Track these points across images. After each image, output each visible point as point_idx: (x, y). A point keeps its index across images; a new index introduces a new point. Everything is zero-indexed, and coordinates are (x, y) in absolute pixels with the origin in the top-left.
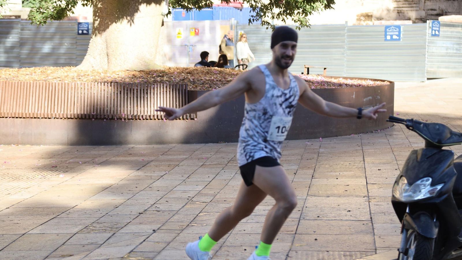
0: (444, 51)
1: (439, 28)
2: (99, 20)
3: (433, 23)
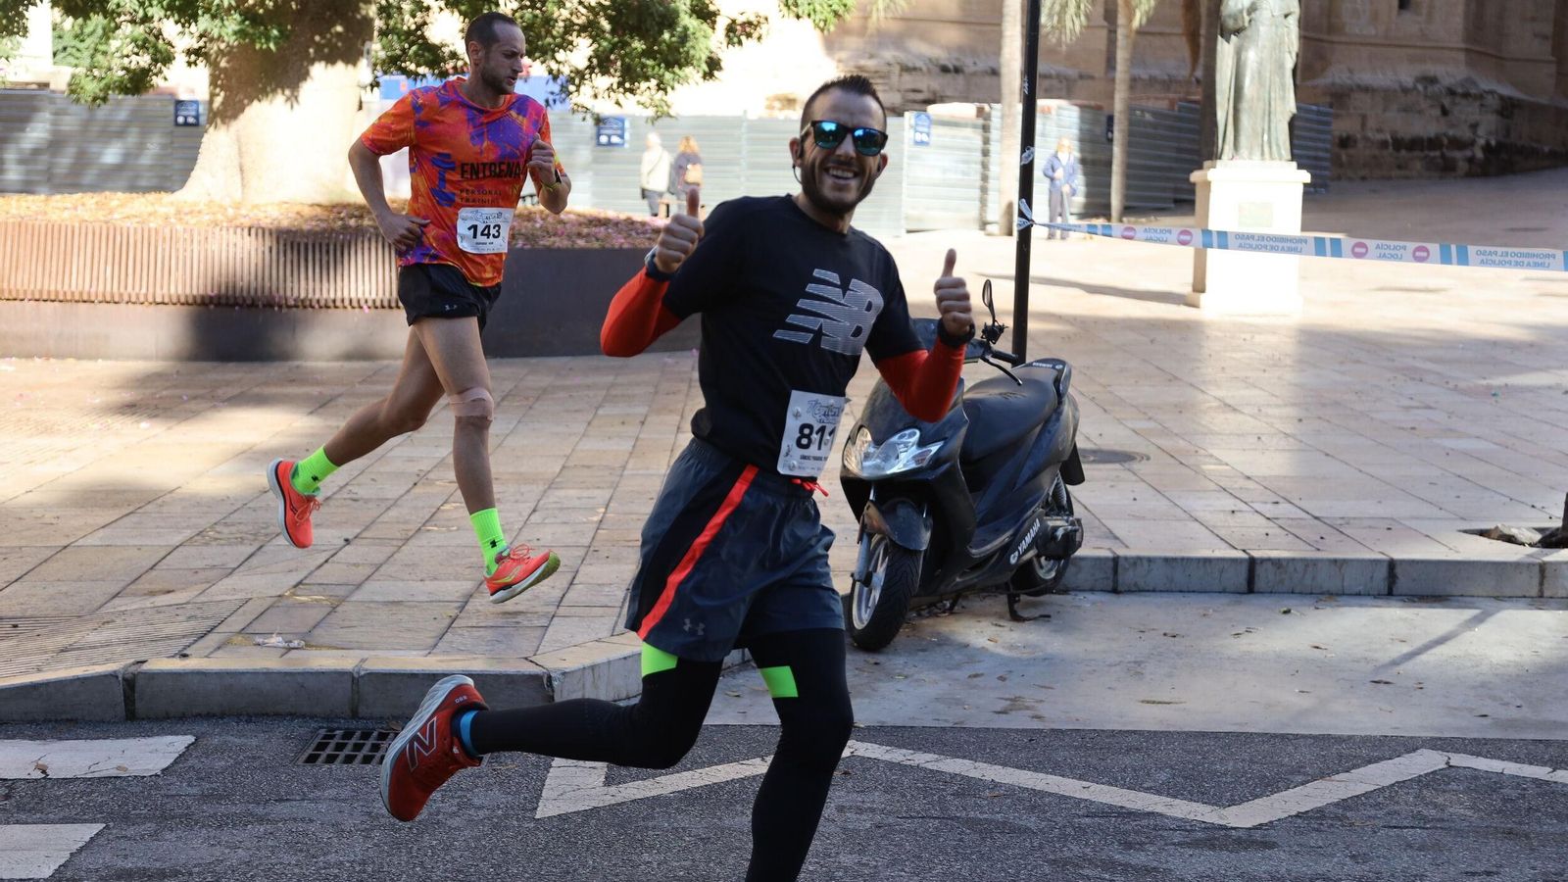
0: (938, 176)
1: (929, 128)
2: (222, 94)
3: (917, 117)
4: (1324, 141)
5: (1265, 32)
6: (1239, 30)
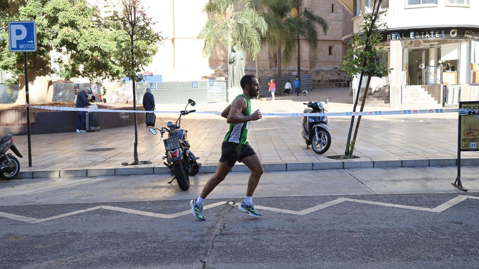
1: (213, 82)
2: (20, 84)
3: (211, 80)
4: (310, 81)
5: (237, 62)
6: (232, 62)
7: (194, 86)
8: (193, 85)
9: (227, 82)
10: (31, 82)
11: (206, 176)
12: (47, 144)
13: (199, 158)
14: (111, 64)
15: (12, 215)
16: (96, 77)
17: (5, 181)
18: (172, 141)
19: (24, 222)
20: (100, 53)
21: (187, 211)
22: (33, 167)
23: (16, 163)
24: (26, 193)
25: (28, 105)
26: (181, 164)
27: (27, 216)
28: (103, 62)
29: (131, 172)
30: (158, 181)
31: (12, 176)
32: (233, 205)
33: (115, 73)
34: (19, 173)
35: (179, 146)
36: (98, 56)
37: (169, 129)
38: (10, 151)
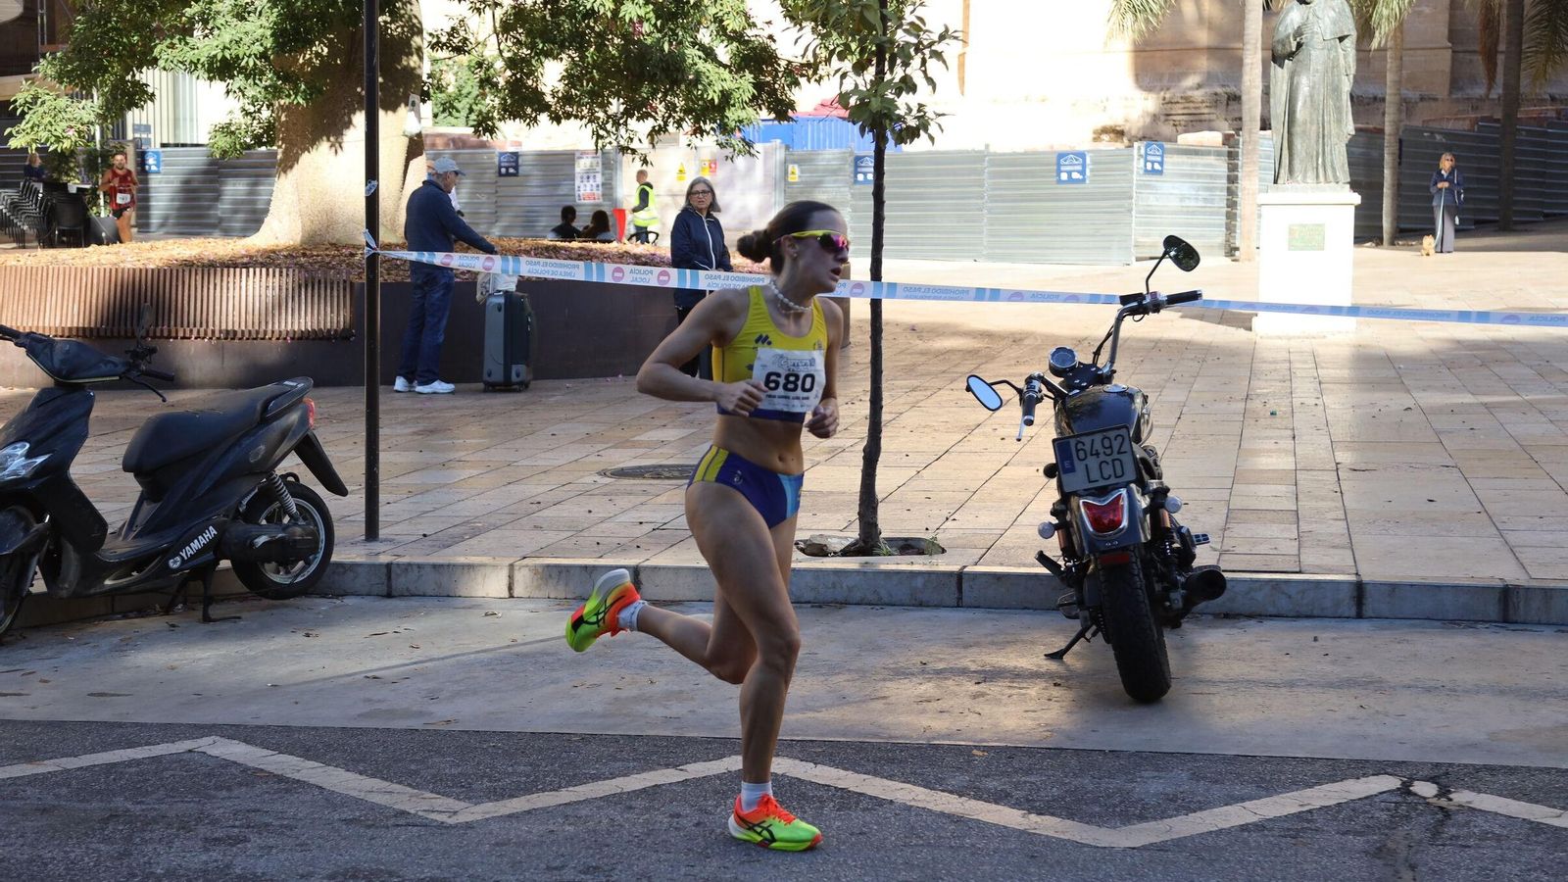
0: (1174, 203)
1: (1162, 157)
2: (284, 146)
3: (1147, 147)
5: (1316, 56)
6: (1291, 55)
7: (1064, 177)
8: (1059, 172)
9: (1232, 156)
10: (332, 139)
11: (1235, 631)
12: (415, 433)
13: (1205, 539)
14: (696, 59)
15: (341, 772)
16: (626, 124)
17: (266, 602)
18: (1098, 446)
19: (403, 813)
20: (651, 7)
21: (1198, 814)
22: (386, 540)
23: (318, 517)
24: (375, 666)
25: (373, 245)
26: (1137, 567)
27: (409, 785)
28: (666, 47)
29: (850, 589)
30: (993, 643)
31: (299, 579)
32: (1443, 802)
33: (716, 101)
34: (328, 570)
35: (1131, 474)
36: (641, 20)
37: (1056, 381)
38: (292, 464)
